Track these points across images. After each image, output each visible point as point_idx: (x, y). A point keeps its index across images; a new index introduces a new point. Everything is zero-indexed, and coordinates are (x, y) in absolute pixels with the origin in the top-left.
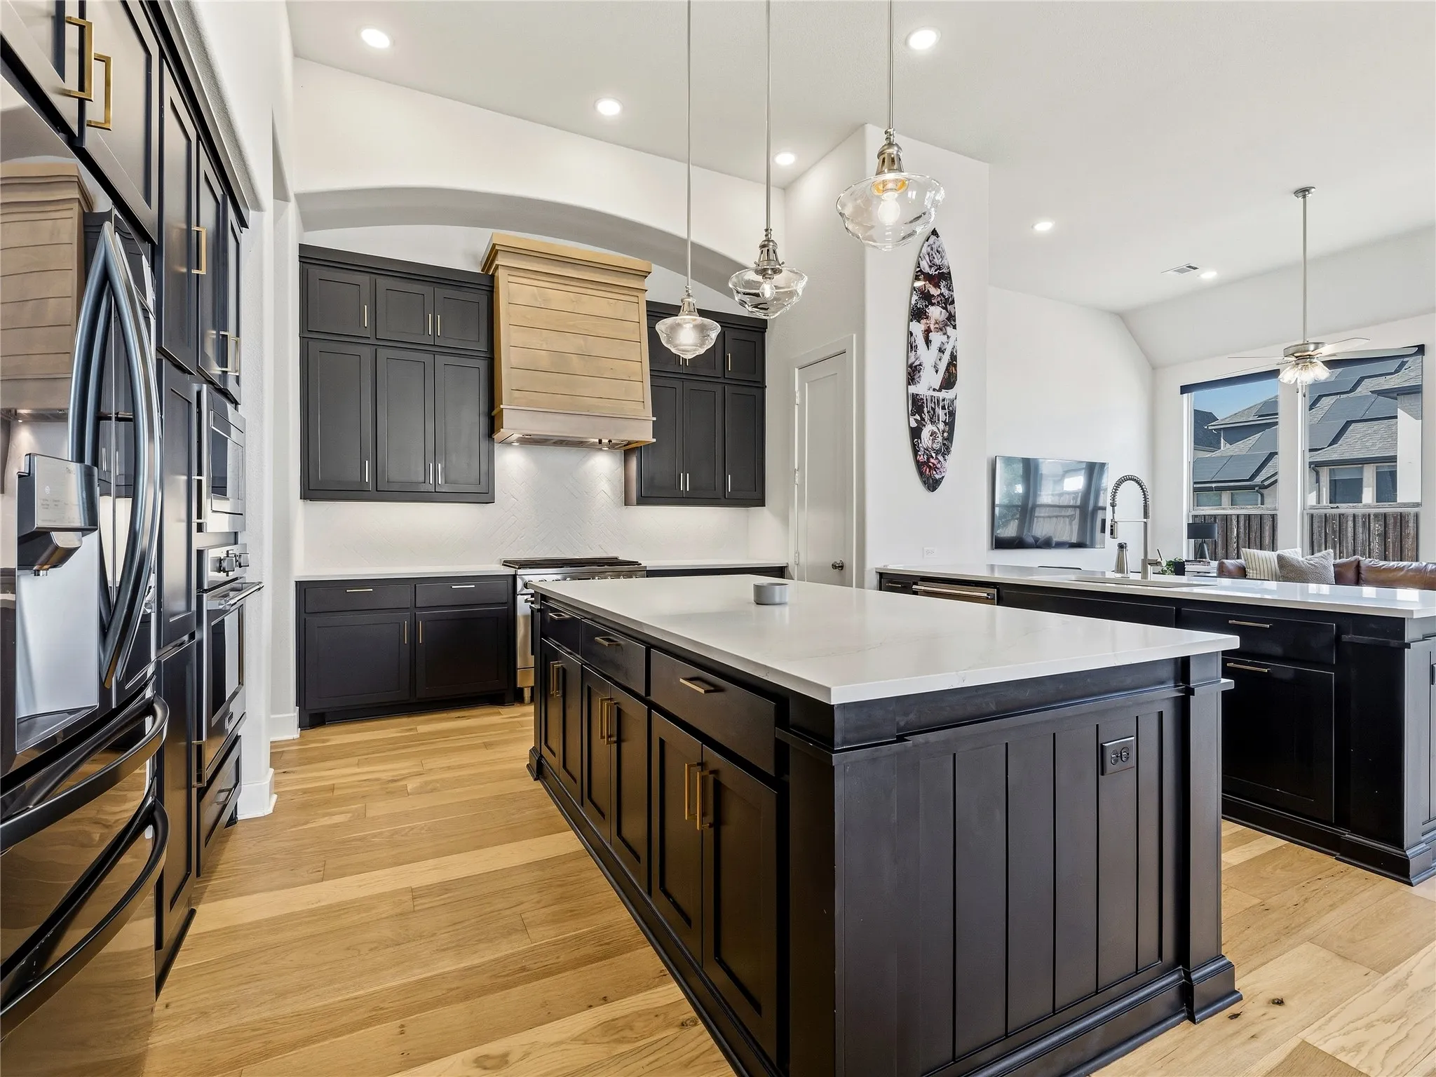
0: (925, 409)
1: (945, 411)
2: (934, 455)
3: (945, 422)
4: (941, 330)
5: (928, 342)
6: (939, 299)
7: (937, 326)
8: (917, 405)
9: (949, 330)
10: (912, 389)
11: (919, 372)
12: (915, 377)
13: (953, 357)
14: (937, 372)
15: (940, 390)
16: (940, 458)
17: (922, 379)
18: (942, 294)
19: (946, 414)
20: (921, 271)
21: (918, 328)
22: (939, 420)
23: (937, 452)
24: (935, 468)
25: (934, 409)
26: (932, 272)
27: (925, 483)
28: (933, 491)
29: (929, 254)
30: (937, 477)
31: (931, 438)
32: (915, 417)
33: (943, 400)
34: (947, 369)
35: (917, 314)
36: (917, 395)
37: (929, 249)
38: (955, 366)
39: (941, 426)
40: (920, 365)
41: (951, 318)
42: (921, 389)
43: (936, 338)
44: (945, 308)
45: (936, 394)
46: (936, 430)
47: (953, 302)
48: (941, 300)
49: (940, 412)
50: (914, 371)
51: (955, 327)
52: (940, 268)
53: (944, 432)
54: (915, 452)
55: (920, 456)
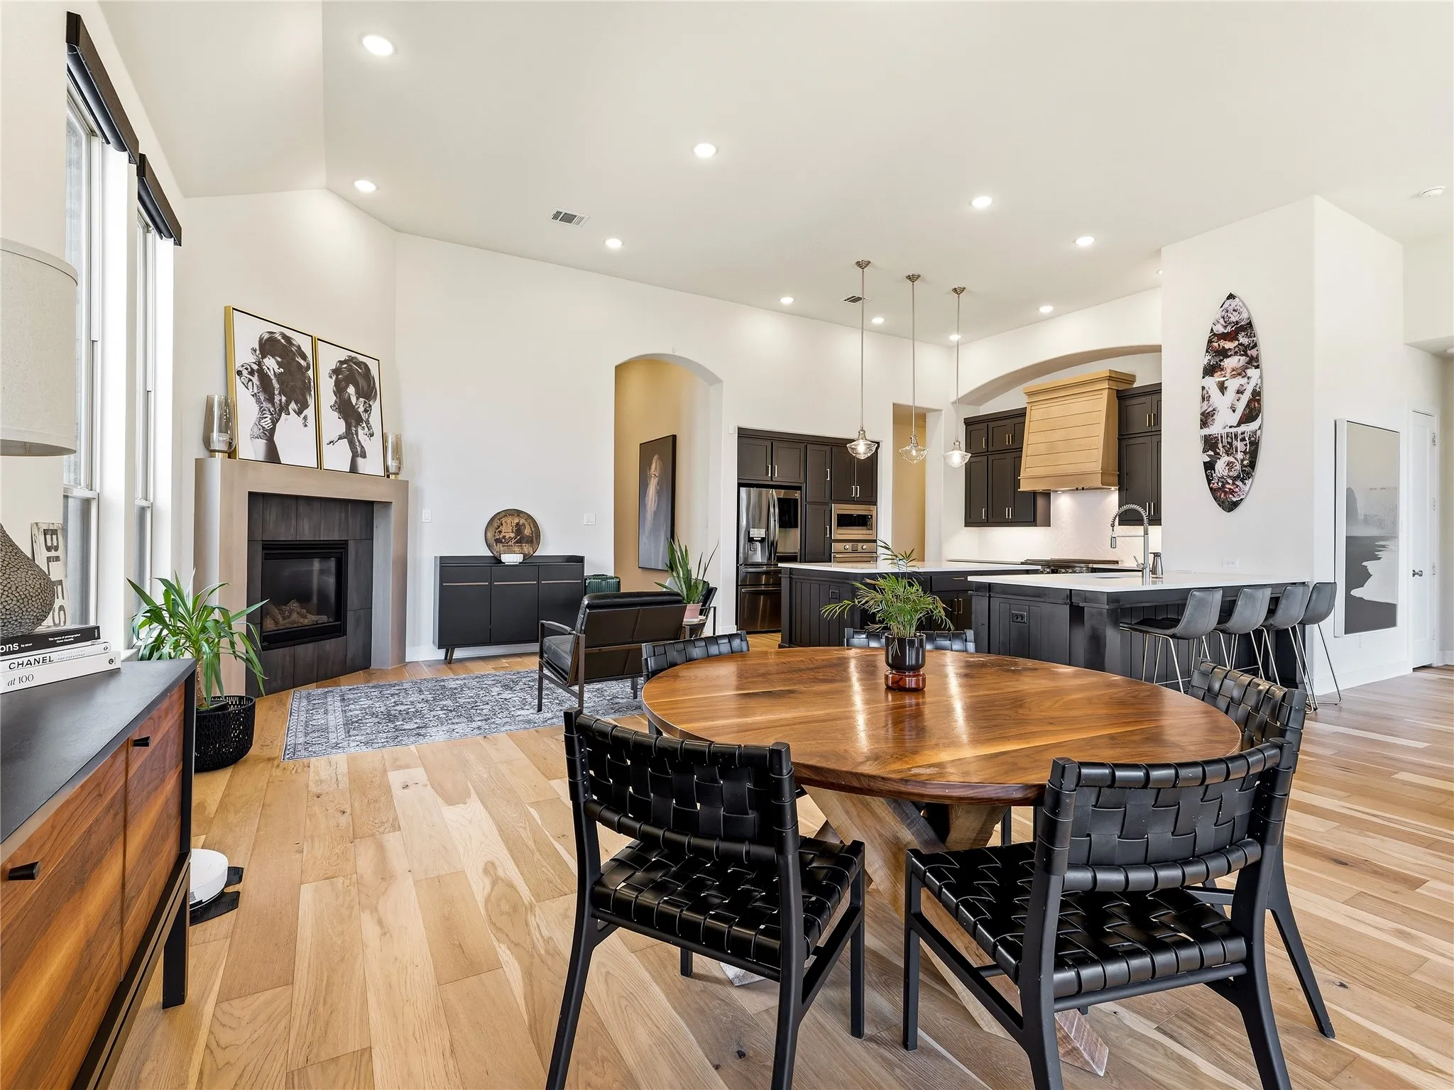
0: (1220, 445)
1: (1245, 443)
2: (1230, 481)
3: (1245, 452)
4: (1239, 374)
5: (1222, 388)
6: (1237, 349)
7: (1234, 373)
8: (1210, 443)
9: (1252, 372)
10: (1206, 431)
11: (1212, 416)
12: (1208, 421)
13: (1256, 395)
14: (1234, 411)
15: (1239, 425)
16: (1239, 483)
17: (1216, 422)
18: (1241, 344)
19: (1246, 445)
20: (1215, 335)
21: (1211, 383)
22: (1237, 451)
23: (1235, 479)
24: (1232, 492)
25: (1230, 444)
26: (1229, 329)
27: (1219, 505)
28: (1229, 512)
29: (1223, 318)
30: (1234, 499)
31: (1227, 468)
32: (1208, 453)
33: (1243, 433)
34: (1248, 405)
35: (1210, 370)
36: (1210, 435)
37: (1223, 313)
38: (1259, 401)
39: (1240, 456)
40: (1214, 410)
41: (1254, 362)
42: (1216, 429)
43: (1233, 384)
44: (1246, 355)
45: (1233, 430)
46: (1233, 460)
47: (1255, 345)
48: (1239, 350)
49: (1240, 445)
50: (1206, 417)
51: (1257, 367)
52: (1237, 323)
53: (1242, 461)
54: (1209, 481)
55: (1214, 484)
